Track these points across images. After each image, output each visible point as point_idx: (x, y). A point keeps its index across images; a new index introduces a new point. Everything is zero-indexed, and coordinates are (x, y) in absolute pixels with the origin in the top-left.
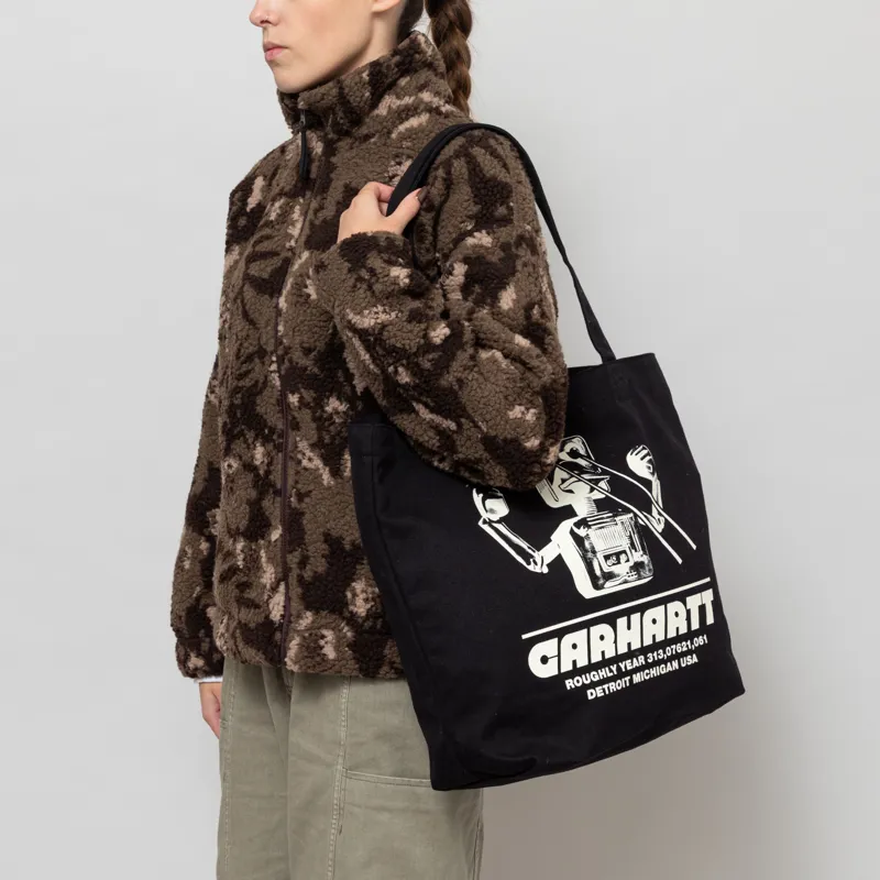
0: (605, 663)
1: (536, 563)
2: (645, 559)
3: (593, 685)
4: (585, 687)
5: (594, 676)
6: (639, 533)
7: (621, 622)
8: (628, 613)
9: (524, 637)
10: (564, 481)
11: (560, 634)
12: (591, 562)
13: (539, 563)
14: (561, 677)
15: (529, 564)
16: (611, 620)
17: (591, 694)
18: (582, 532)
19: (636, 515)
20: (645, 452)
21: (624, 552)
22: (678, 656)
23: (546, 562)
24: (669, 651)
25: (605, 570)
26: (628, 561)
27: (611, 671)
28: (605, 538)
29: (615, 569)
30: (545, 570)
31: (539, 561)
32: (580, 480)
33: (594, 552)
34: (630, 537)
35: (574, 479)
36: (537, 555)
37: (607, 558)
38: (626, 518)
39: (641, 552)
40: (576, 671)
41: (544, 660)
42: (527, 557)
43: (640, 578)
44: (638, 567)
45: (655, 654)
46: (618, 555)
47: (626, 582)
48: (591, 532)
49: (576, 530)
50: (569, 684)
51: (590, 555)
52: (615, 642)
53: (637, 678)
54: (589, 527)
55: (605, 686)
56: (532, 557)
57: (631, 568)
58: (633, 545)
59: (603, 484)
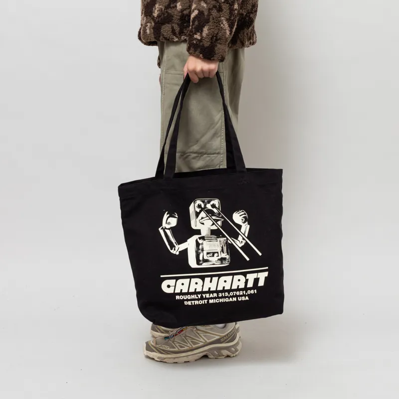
0: (195, 293)
1: (175, 250)
2: (228, 257)
3: (187, 300)
4: (184, 300)
5: (189, 297)
6: (227, 246)
7: (207, 280)
8: (211, 276)
9: (161, 276)
10: (202, 218)
11: (177, 279)
12: (199, 254)
13: (176, 250)
14: (175, 294)
15: (172, 249)
16: (203, 278)
17: (186, 303)
18: (200, 241)
19: (227, 239)
20: (243, 213)
21: (218, 253)
22: (237, 296)
23: (179, 250)
24: (231, 294)
25: (205, 258)
26: (218, 256)
27: (197, 296)
28: (210, 246)
29: (210, 259)
30: (178, 253)
31: (176, 249)
32: (210, 219)
33: (203, 250)
34: (222, 247)
35: (208, 218)
36: (177, 247)
37: (208, 253)
38: (222, 239)
39: (226, 254)
40: (181, 293)
41: (169, 286)
42: (172, 246)
43: (222, 263)
44: (222, 260)
45: (223, 294)
46: (214, 253)
47: (214, 264)
48: (204, 242)
49: (198, 240)
50: (177, 297)
51: (200, 251)
52: (203, 286)
53: (211, 301)
54: (205, 240)
55: (193, 302)
56: (175, 247)
57: (219, 259)
58: (222, 251)
59: (219, 223)
